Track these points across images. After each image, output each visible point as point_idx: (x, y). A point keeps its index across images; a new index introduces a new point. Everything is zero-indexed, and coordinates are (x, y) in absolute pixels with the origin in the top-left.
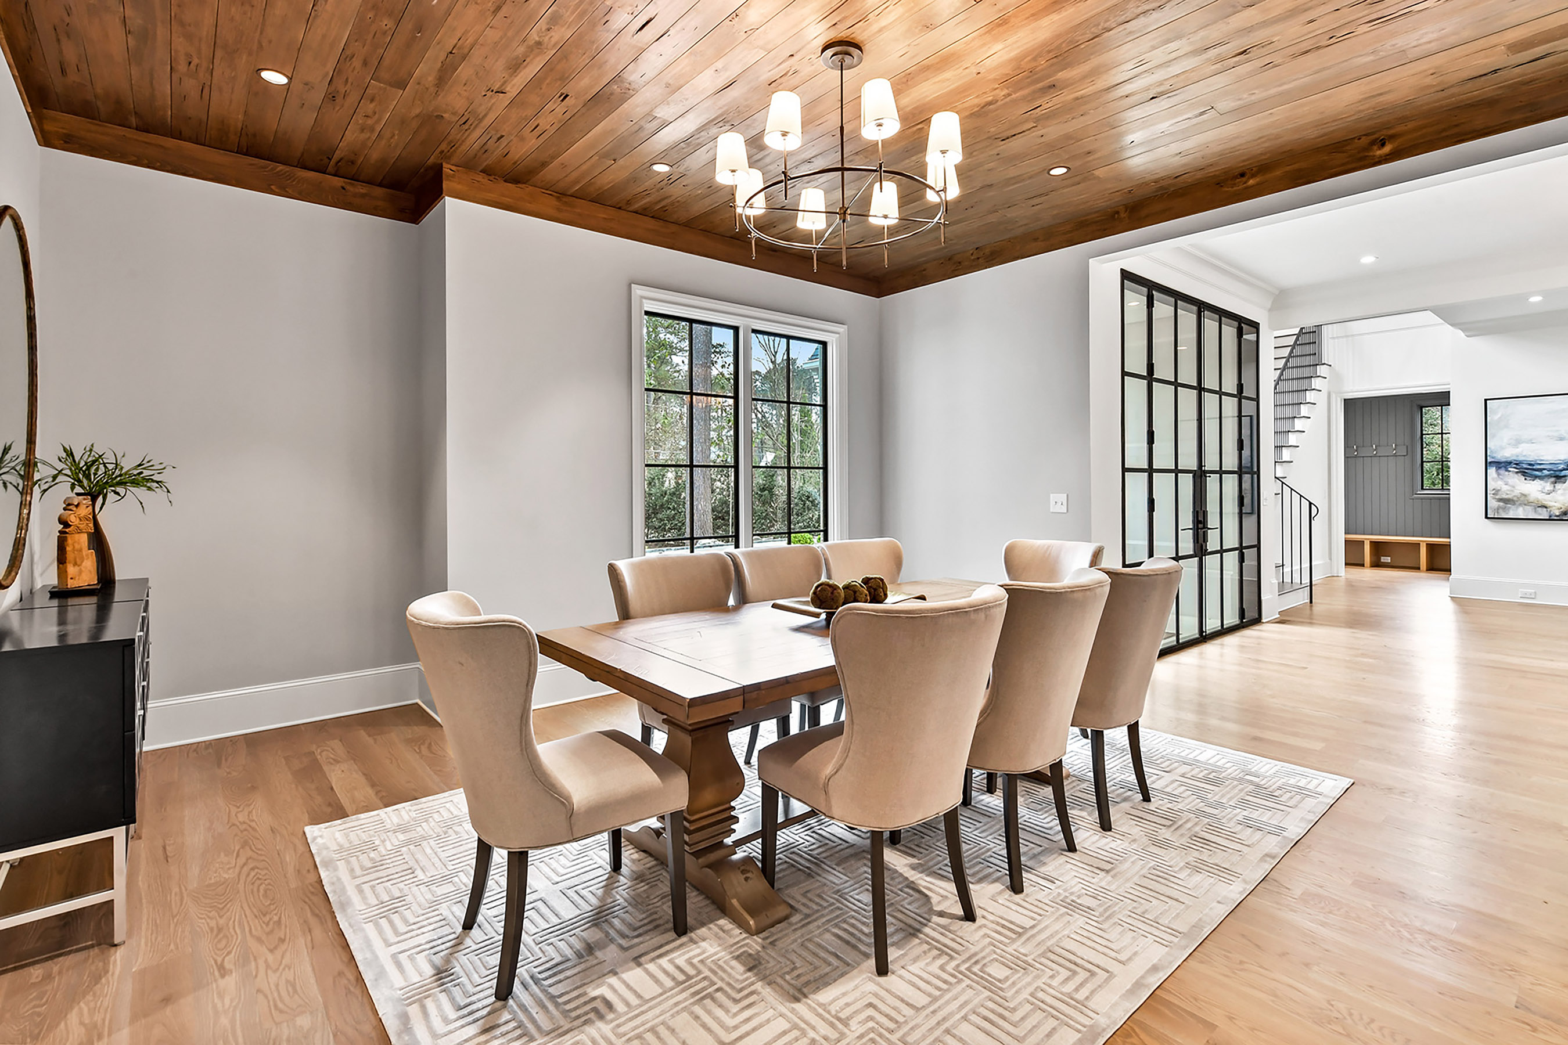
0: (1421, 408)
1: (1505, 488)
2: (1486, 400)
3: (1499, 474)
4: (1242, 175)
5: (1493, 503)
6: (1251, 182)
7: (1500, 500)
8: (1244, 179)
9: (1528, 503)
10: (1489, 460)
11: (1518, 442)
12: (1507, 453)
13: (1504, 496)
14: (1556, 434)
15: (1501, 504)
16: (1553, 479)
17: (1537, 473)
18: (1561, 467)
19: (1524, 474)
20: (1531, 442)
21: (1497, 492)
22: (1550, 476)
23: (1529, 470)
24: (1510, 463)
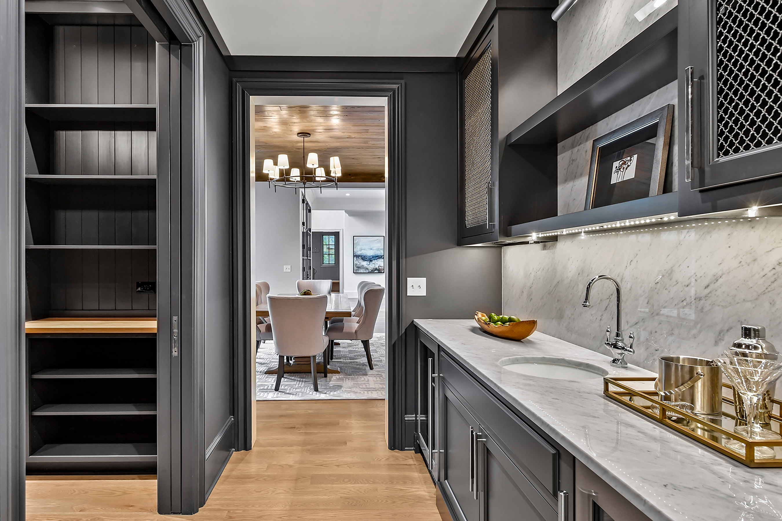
0: (323, 236)
1: (358, 263)
2: (354, 236)
3: (357, 259)
4: (350, 175)
5: (355, 268)
6: (352, 178)
7: (357, 267)
8: (350, 176)
9: (364, 268)
10: (354, 255)
11: (361, 250)
12: (359, 253)
13: (358, 266)
14: (370, 248)
15: (357, 268)
16: (369, 261)
17: (366, 259)
18: (371, 257)
19: (363, 259)
20: (364, 250)
21: (356, 264)
22: (368, 260)
23: (364, 258)
24: (359, 256)
